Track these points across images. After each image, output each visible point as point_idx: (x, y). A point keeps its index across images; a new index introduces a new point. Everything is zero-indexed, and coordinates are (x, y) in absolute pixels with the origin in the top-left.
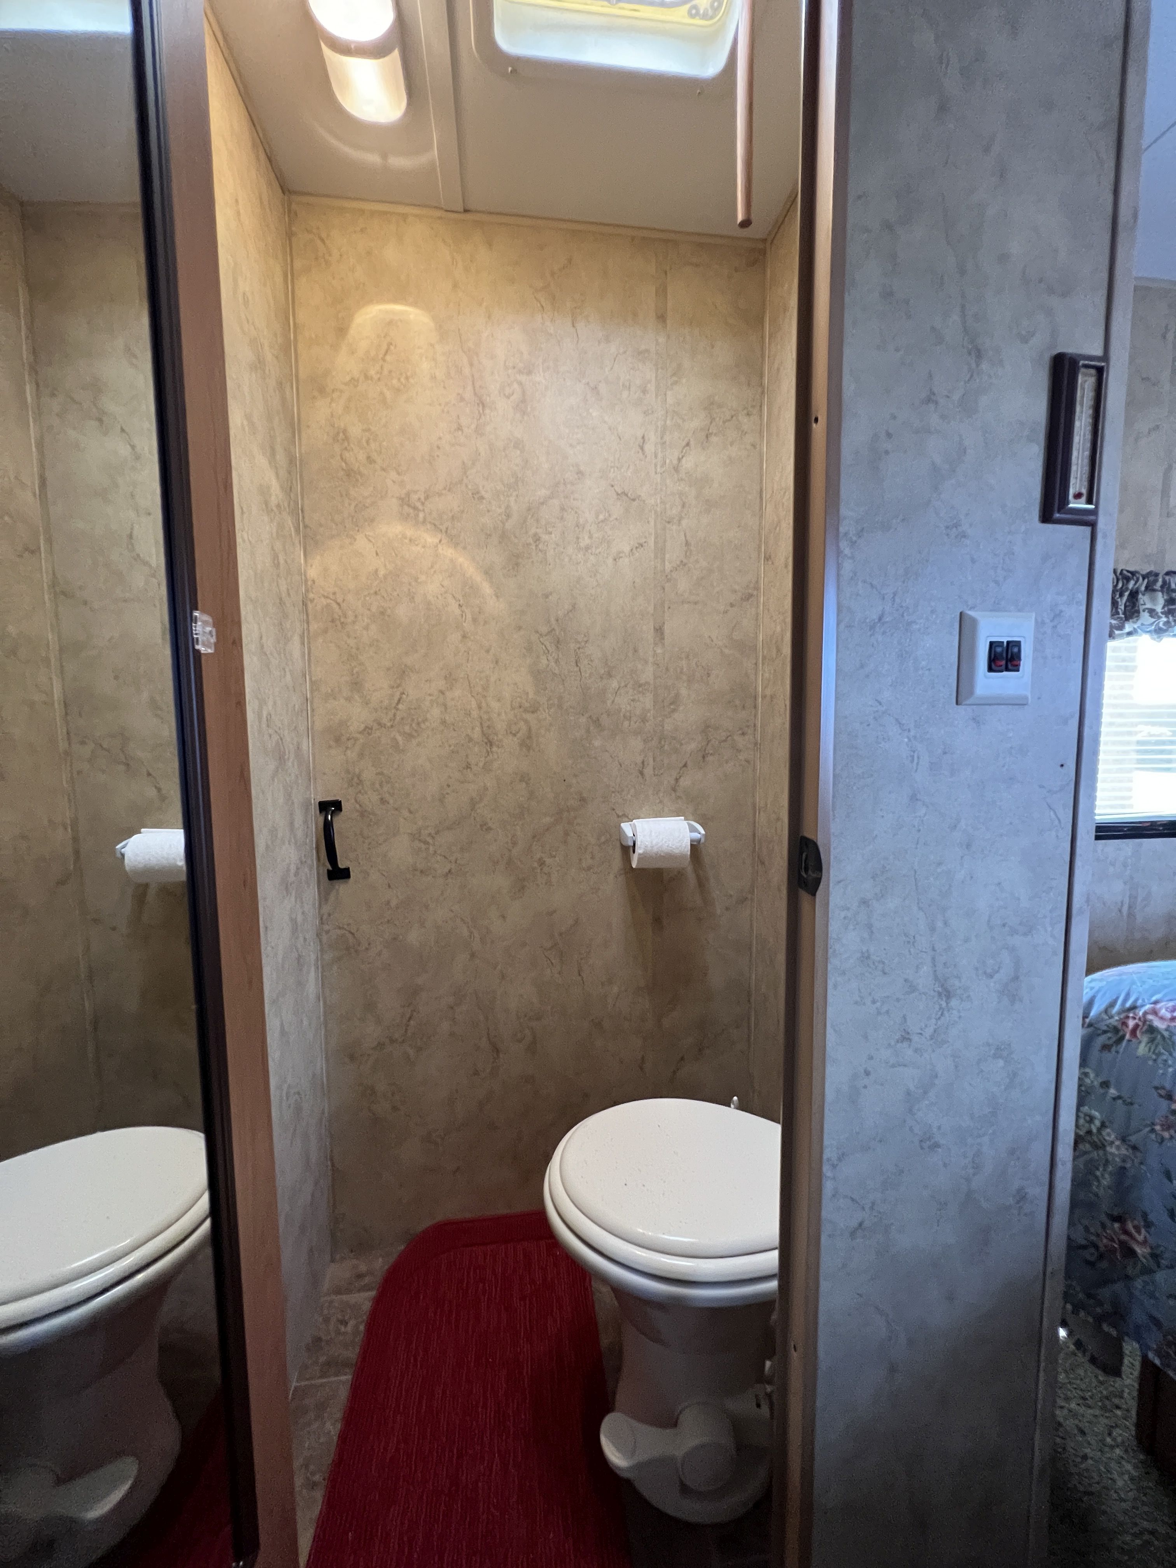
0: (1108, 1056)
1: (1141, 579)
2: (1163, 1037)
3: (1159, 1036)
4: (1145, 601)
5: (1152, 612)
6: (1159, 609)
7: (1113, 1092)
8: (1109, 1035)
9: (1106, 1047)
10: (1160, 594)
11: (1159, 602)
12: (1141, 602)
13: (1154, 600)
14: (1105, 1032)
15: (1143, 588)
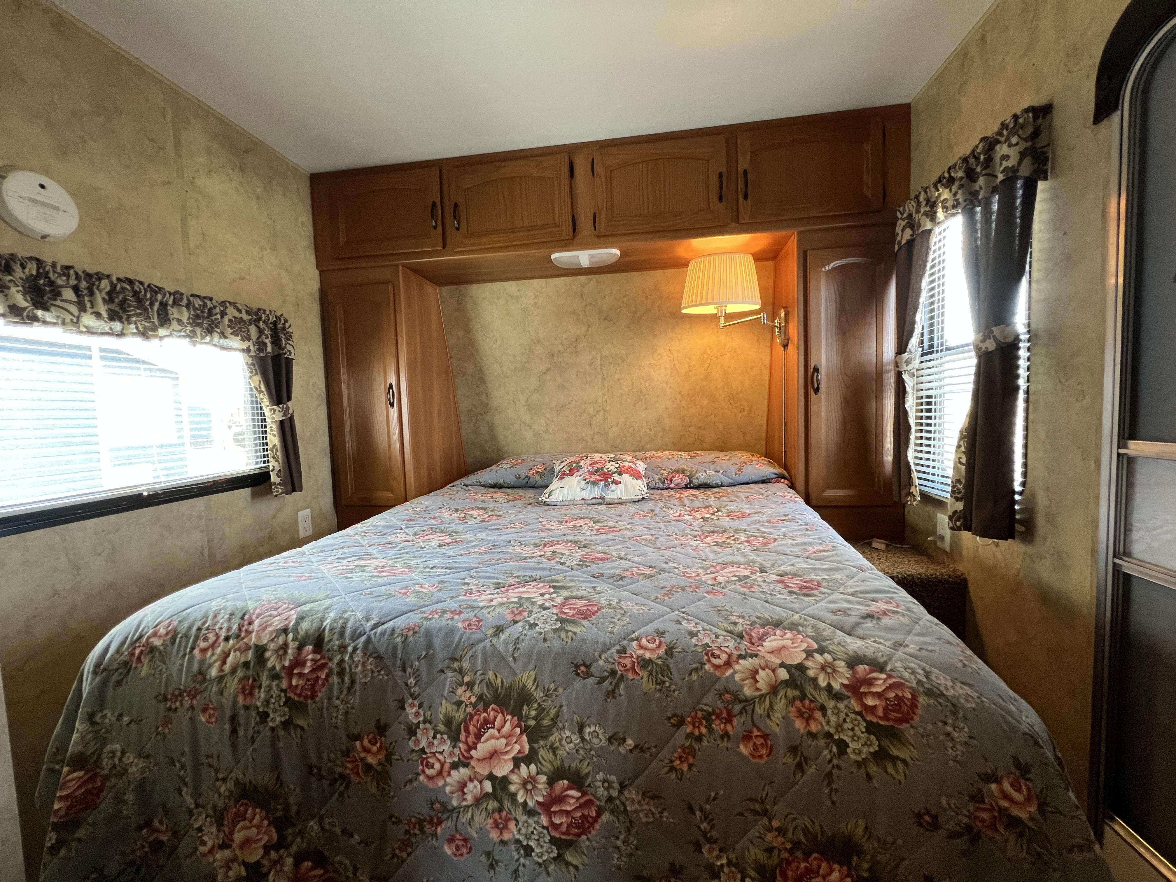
0: (120, 689)
1: (168, 295)
2: (160, 652)
3: (157, 653)
4: (173, 312)
5: (179, 321)
6: (185, 320)
7: (126, 719)
8: (120, 671)
9: (119, 683)
10: (185, 309)
11: (185, 316)
12: (170, 312)
13: (180, 312)
14: (118, 669)
15: (171, 302)
